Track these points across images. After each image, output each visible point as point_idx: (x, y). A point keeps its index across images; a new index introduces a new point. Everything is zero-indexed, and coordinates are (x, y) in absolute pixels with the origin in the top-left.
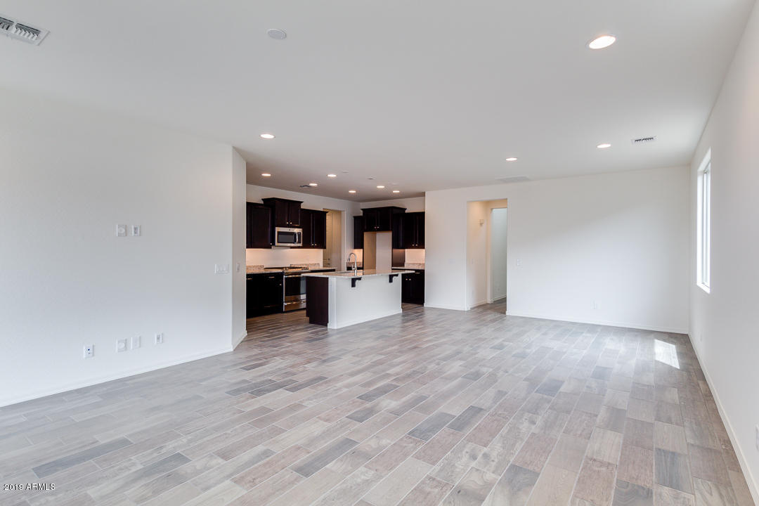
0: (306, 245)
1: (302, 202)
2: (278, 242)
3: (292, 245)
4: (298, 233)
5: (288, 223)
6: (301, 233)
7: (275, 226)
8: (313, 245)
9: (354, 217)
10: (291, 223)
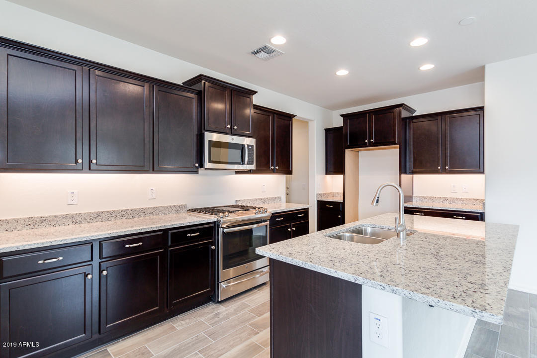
0: (263, 167)
1: (256, 92)
2: (210, 161)
3: (237, 167)
4: (248, 146)
5: (229, 126)
6: (252, 146)
7: (204, 130)
8: (273, 167)
9: (326, 130)
10: (235, 127)
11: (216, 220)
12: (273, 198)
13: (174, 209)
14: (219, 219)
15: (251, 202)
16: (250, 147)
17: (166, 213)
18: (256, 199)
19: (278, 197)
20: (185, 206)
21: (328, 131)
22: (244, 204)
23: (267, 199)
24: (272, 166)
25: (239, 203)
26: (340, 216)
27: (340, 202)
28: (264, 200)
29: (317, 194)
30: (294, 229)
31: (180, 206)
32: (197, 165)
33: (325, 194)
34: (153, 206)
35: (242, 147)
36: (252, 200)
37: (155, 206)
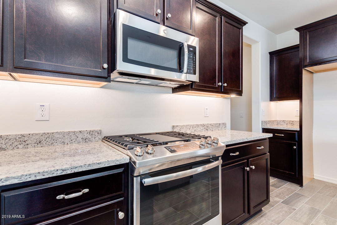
4: (189, 46)
5: (159, 11)
6: (194, 48)
7: (117, 8)
8: (220, 84)
9: (270, 53)
10: (169, 15)
11: (128, 161)
12: (218, 124)
13: (80, 136)
14: (134, 158)
15: (191, 128)
16: (191, 49)
17: (66, 141)
18: (198, 126)
19: (223, 124)
20: (100, 132)
21: (272, 54)
22: (183, 131)
23: (211, 125)
24: (218, 82)
25: (177, 130)
26: (295, 147)
27: (296, 131)
28: (206, 127)
29: (262, 122)
30: (253, 167)
31: (91, 133)
32: (106, 66)
33: (270, 121)
34: (42, 132)
35: (179, 48)
36: (193, 126)
37: (46, 132)
